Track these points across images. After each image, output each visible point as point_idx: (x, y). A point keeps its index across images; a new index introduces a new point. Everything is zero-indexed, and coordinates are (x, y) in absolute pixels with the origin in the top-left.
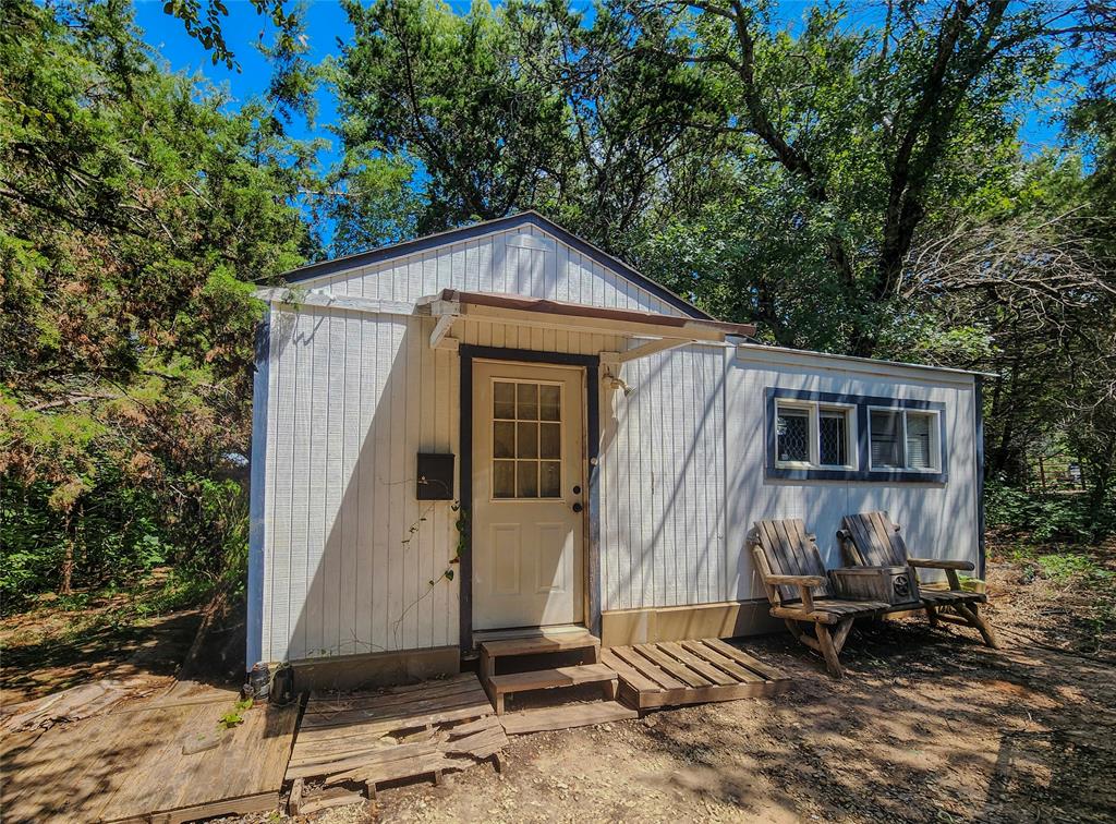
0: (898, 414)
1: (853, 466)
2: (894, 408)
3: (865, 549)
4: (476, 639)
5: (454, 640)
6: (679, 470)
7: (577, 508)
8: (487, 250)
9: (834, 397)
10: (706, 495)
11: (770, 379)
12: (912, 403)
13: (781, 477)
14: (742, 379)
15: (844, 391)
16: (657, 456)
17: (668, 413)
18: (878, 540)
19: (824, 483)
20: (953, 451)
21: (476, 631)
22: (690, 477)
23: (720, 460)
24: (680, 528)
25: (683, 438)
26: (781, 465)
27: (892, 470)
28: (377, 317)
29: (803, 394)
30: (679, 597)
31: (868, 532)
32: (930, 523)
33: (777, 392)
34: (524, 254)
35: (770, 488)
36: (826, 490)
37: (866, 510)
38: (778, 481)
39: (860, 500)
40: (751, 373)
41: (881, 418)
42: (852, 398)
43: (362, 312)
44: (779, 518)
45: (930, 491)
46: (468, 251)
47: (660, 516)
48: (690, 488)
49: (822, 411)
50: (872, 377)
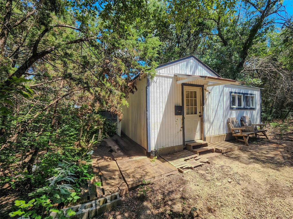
0: (249, 96)
1: (242, 107)
2: (249, 95)
3: (245, 122)
4: (186, 143)
5: (182, 144)
6: (216, 108)
7: (200, 116)
8: (185, 63)
9: (239, 93)
10: (221, 112)
11: (230, 90)
12: (251, 94)
13: (232, 109)
14: (226, 89)
15: (241, 92)
16: (213, 106)
17: (214, 97)
18: (247, 120)
19: (239, 110)
20: (257, 103)
21: (186, 142)
22: (218, 109)
23: (223, 106)
24: (217, 120)
25: (217, 102)
26: (232, 107)
27: (248, 107)
28: (167, 77)
29: (235, 93)
30: (217, 133)
31: (245, 119)
32: (254, 116)
33: (231, 92)
34: (191, 64)
35: (230, 111)
36: (239, 111)
37: (244, 115)
38: (232, 110)
39: (243, 113)
40: (227, 88)
41: (247, 97)
42: (242, 93)
43: (165, 76)
44: (232, 117)
45: (254, 111)
46: (182, 63)
47: (214, 118)
48: (218, 112)
49: (238, 96)
50: (245, 89)
